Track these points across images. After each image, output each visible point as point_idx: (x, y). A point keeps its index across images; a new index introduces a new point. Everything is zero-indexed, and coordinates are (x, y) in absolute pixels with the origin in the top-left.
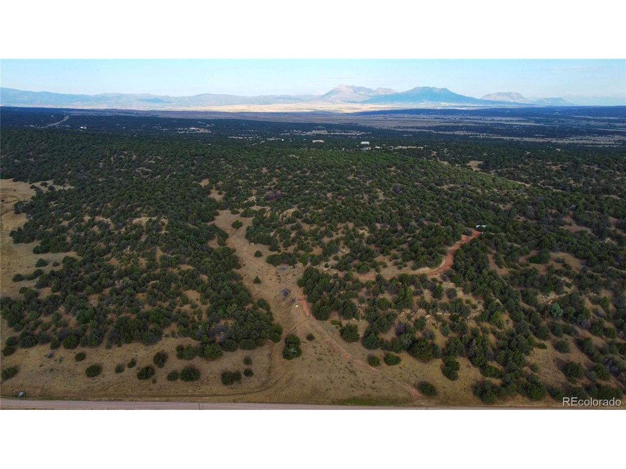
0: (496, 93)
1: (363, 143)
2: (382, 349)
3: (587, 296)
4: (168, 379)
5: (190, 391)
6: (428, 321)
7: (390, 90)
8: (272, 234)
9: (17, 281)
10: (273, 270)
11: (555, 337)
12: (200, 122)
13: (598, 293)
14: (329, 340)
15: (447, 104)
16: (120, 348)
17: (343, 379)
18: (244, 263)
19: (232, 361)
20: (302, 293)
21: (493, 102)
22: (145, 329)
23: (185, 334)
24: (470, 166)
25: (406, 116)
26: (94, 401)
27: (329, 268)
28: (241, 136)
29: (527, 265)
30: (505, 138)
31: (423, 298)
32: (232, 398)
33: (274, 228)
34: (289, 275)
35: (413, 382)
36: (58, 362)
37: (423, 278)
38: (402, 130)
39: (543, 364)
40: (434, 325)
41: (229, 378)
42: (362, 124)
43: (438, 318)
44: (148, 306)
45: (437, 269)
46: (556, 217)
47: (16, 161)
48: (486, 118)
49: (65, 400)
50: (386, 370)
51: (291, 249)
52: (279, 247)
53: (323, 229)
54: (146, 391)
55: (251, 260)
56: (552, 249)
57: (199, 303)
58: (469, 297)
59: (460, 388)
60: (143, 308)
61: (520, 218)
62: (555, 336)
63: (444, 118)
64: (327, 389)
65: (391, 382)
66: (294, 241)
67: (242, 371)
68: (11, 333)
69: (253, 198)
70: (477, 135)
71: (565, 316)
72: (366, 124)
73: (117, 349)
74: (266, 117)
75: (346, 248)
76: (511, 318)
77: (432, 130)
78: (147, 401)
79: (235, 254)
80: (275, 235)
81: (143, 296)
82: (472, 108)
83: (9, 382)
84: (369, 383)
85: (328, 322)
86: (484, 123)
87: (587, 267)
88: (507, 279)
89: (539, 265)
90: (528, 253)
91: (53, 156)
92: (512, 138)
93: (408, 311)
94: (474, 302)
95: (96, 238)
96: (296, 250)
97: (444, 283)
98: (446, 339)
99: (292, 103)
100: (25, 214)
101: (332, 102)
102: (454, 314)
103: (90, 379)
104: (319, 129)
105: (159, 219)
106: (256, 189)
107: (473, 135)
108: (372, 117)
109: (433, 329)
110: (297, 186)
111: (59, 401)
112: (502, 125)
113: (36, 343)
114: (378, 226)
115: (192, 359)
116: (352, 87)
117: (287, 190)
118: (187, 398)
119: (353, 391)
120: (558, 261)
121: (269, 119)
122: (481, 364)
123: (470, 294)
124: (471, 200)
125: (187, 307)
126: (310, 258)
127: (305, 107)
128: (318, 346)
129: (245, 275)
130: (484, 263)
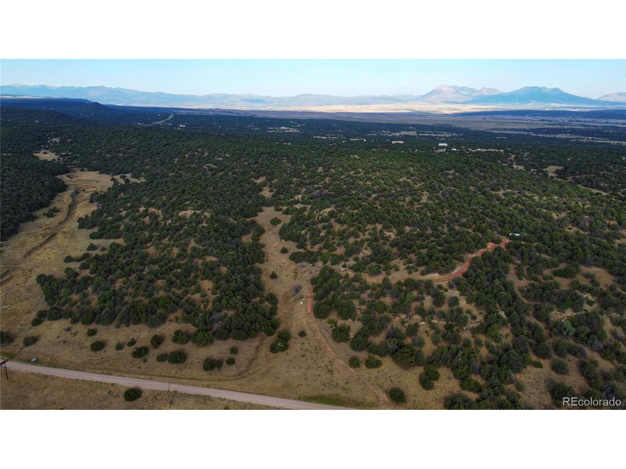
0: (616, 93)
1: (440, 145)
2: (368, 352)
3: (608, 317)
4: (158, 360)
5: (173, 372)
6: (421, 329)
7: (495, 90)
8: (303, 232)
9: (68, 262)
10: (293, 266)
11: (556, 357)
12: (292, 122)
13: (622, 314)
14: (319, 338)
15: (558, 105)
16: (127, 328)
17: (318, 377)
18: (268, 258)
19: (219, 349)
20: (312, 291)
21: (612, 103)
22: (153, 312)
23: (186, 320)
24: (547, 171)
25: (509, 117)
26: (89, 372)
27: (346, 269)
28: (326, 136)
29: (551, 278)
30: (612, 142)
31: (422, 304)
32: (206, 383)
33: (307, 226)
34: (306, 273)
35: (386, 387)
36: (73, 335)
37: (429, 284)
38: (498, 132)
39: (531, 384)
40: (426, 332)
41: (211, 365)
42: (458, 126)
43: (433, 326)
44: (163, 292)
45: (447, 276)
46: (613, 229)
47: (108, 155)
48: (600, 120)
49: (66, 369)
50: (364, 371)
51: (316, 248)
52: (306, 245)
53: (352, 229)
54: (136, 369)
55: (276, 256)
56: (585, 263)
57: (209, 293)
58: (472, 307)
59: (431, 398)
60: (158, 293)
61: (571, 229)
62: (558, 355)
63: (551, 120)
64: (299, 385)
65: (364, 385)
66: (322, 240)
67: (225, 359)
68: (44, 306)
69: (300, 196)
70: (580, 139)
71: (576, 335)
72: (461, 125)
73: (125, 328)
74: (360, 117)
75: (369, 249)
76: (512, 332)
77: (531, 133)
78: (133, 377)
79: (263, 249)
80: (306, 233)
81: (162, 282)
82: (586, 109)
83: (28, 349)
84: (342, 383)
85: (325, 321)
86: (595, 126)
87: (617, 285)
88: (523, 292)
89: (564, 279)
90: (556, 266)
91: (139, 151)
92: (619, 142)
93: (403, 316)
94: (475, 312)
95: (144, 227)
96: (321, 249)
97: (450, 291)
98: (435, 347)
99: (391, 103)
100: (96, 203)
101: (432, 103)
102: (450, 322)
103: (93, 353)
104: (409, 130)
105: (202, 212)
106: (306, 188)
107: (577, 139)
108: (470, 119)
109: (425, 337)
110: (346, 186)
111: (62, 370)
112: (616, 128)
113: (61, 317)
114: (407, 229)
115: (185, 344)
116: (454, 87)
117: (334, 190)
118: (168, 379)
119: (323, 389)
120: (587, 276)
121: (362, 119)
122: (462, 376)
123: (473, 304)
124: (523, 207)
125: (197, 296)
126: (330, 257)
127: (403, 108)
128: (307, 342)
129: (265, 270)
130: (500, 273)
